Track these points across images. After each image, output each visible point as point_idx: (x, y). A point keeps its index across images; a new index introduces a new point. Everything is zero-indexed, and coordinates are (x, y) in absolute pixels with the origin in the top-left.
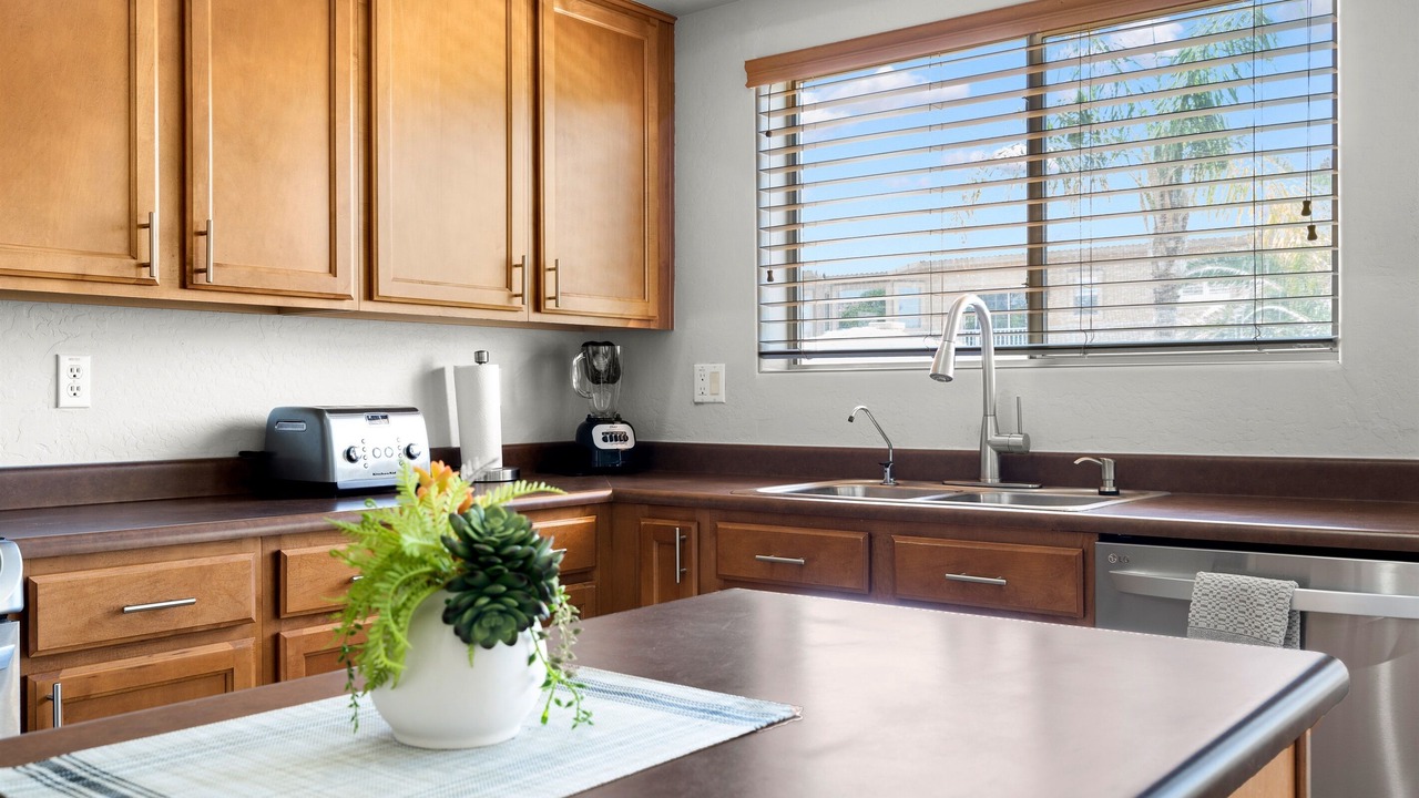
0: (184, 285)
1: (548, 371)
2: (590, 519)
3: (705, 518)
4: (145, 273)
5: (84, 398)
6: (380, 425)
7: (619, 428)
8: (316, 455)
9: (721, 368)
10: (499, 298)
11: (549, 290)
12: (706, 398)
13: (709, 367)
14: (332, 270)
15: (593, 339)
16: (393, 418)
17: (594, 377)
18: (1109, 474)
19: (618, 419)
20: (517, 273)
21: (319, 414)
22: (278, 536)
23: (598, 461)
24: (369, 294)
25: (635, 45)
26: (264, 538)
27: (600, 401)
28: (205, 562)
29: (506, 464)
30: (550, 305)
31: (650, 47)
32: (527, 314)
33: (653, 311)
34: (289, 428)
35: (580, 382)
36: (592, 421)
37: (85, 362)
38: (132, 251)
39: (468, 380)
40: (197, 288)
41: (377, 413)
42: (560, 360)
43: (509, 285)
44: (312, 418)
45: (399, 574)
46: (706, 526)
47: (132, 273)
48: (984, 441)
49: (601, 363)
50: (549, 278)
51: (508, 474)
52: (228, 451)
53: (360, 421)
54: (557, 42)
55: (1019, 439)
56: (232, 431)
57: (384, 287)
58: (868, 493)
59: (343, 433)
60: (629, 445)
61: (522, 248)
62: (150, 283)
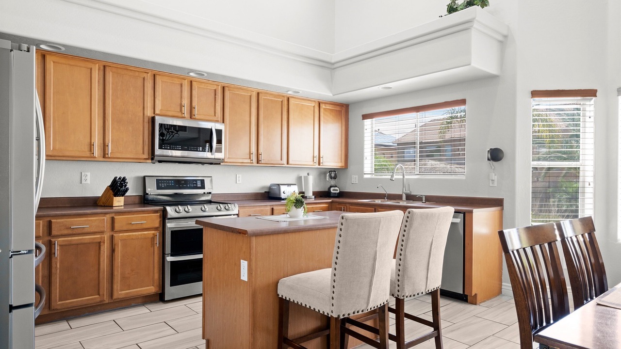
0: (257, 163)
1: (323, 176)
2: (327, 205)
3: (348, 205)
4: (252, 161)
5: (240, 182)
6: (289, 187)
7: (336, 188)
8: (278, 192)
9: (357, 176)
10: (312, 163)
11: (321, 162)
12: (354, 182)
13: (355, 176)
14: (281, 160)
15: (331, 171)
16: (292, 186)
17: (331, 178)
18: (424, 199)
19: (336, 187)
20: (315, 158)
21: (279, 185)
22: (273, 205)
23: (332, 195)
24: (288, 164)
25: (340, 112)
26: (270, 205)
27: (333, 182)
28: (262, 209)
29: (313, 195)
30: (322, 164)
31: (343, 111)
32: (317, 166)
33: (343, 165)
34: (274, 187)
35: (329, 179)
36: (331, 187)
37: (240, 176)
38: (250, 158)
39: (306, 178)
40: (259, 163)
41: (289, 185)
42: (325, 174)
43: (313, 161)
44: (278, 186)
45: (290, 202)
46: (348, 207)
47: (250, 162)
48: (403, 192)
49: (333, 175)
50: (321, 159)
51: (313, 197)
52: (263, 191)
53: (286, 186)
54: (324, 113)
55: (409, 192)
56: (263, 188)
57: (290, 162)
58: (381, 202)
59: (283, 188)
60: (338, 192)
61: (316, 154)
62: (253, 163)
